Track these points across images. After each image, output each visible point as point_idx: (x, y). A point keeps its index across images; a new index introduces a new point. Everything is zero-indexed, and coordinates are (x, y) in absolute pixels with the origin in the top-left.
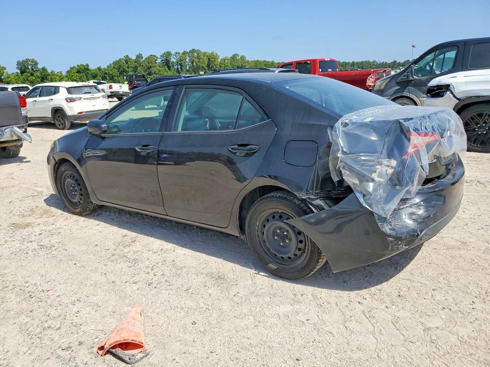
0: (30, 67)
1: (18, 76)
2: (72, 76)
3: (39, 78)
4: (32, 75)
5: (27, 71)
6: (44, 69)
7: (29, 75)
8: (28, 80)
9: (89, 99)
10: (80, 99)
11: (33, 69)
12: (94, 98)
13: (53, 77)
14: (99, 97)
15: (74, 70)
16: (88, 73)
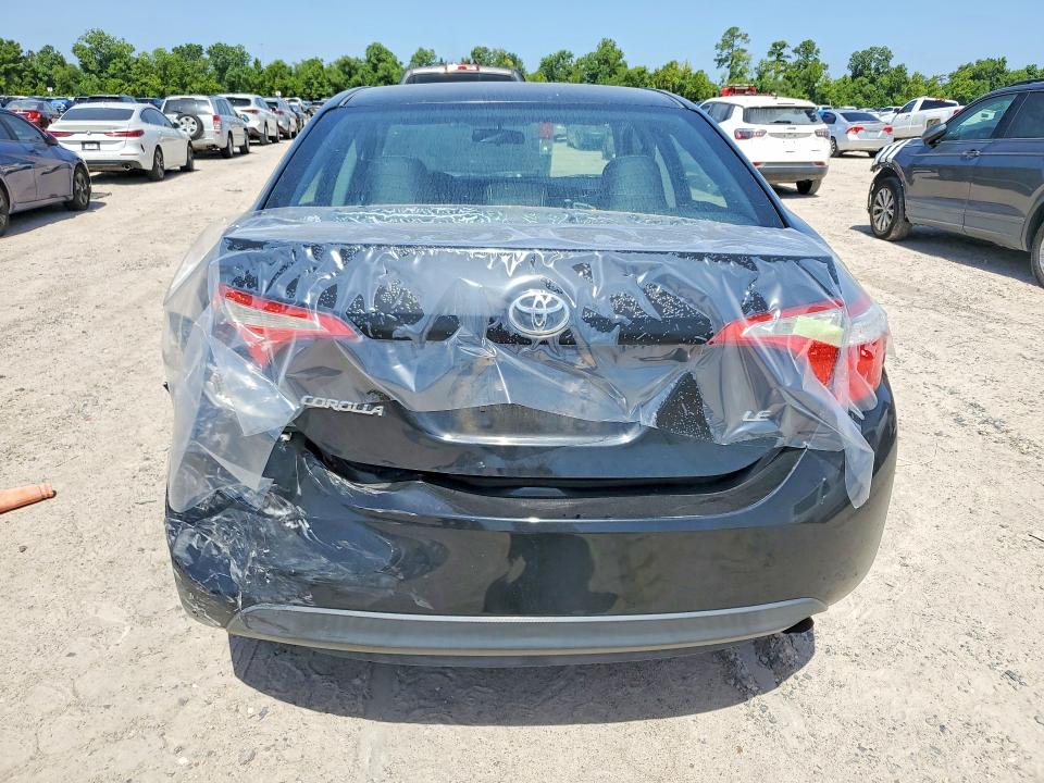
0: (873, 65)
1: (845, 83)
2: (958, 86)
3: (884, 88)
4: (873, 81)
5: (866, 72)
6: (901, 70)
7: (866, 81)
8: (860, 92)
9: (783, 135)
10: (762, 133)
11: (877, 70)
12: (795, 136)
13: (914, 87)
14: (808, 134)
15: (968, 74)
16: (998, 80)
